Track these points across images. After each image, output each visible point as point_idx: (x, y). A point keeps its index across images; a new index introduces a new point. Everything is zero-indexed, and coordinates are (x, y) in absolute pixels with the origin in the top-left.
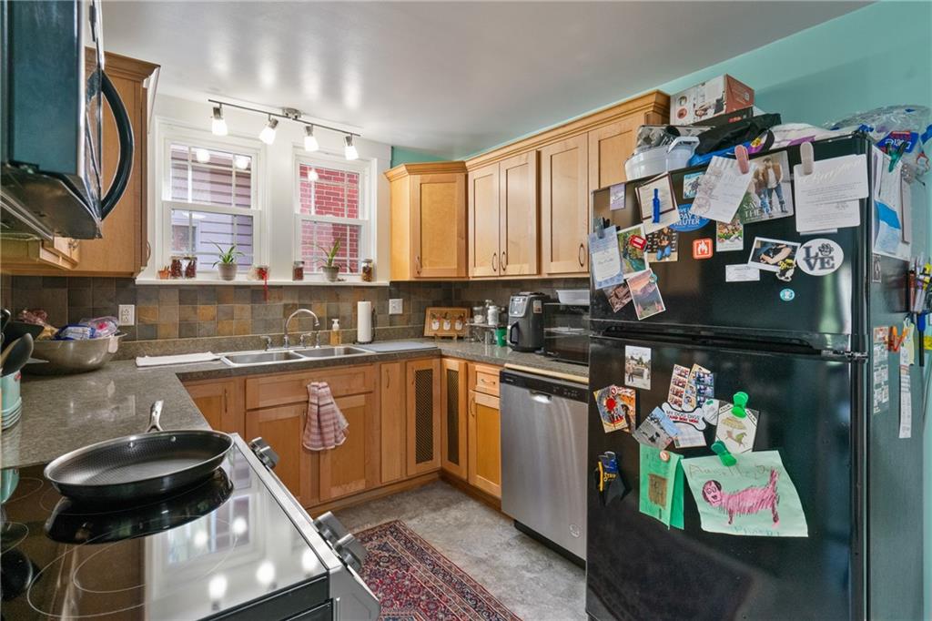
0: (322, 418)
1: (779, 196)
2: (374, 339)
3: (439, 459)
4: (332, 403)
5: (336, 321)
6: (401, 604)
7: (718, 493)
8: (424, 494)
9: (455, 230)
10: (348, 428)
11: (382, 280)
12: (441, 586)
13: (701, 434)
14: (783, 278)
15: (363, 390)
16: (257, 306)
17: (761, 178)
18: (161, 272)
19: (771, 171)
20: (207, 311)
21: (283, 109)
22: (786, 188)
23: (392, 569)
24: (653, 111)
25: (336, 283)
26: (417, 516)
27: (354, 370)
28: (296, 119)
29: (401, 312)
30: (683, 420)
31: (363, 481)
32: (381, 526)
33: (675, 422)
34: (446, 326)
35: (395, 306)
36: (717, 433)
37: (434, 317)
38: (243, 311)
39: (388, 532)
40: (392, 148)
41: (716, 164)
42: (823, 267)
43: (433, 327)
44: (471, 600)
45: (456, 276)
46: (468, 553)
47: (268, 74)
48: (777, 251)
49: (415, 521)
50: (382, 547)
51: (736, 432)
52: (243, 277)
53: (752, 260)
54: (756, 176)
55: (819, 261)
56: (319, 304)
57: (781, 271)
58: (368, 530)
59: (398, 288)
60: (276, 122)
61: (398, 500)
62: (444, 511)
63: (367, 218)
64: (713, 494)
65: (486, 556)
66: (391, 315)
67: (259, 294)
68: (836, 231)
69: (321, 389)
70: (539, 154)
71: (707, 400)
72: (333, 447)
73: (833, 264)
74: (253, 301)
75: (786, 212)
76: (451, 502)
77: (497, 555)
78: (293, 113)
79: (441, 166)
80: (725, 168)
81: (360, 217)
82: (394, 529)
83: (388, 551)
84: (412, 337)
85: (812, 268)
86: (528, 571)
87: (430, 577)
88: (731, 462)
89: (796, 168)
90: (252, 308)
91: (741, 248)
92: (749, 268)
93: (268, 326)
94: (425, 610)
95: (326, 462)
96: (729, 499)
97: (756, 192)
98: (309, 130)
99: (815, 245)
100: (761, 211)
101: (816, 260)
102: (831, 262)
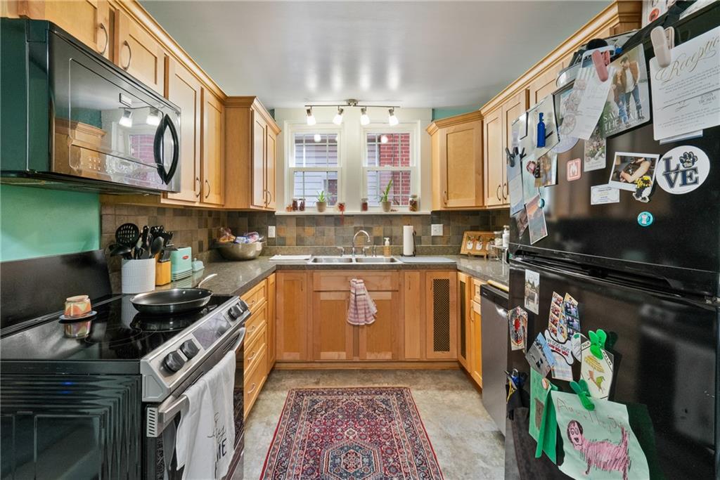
0: (358, 303)
1: (637, 100)
2: (415, 253)
3: (454, 352)
4: (364, 294)
5: (387, 239)
6: (370, 441)
7: (579, 436)
8: (440, 376)
9: (473, 167)
10: (376, 313)
11: (425, 210)
12: (404, 442)
13: (570, 369)
14: (640, 199)
15: (390, 288)
16: (338, 228)
17: (619, 82)
18: (288, 208)
19: (628, 72)
20: (310, 231)
21: (347, 101)
22: (643, 88)
23: (381, 417)
24: (620, 22)
25: (390, 213)
26: (424, 389)
27: (383, 274)
28: (355, 105)
29: (441, 234)
30: (557, 351)
31: (390, 353)
32: (393, 388)
33: (553, 351)
34: (479, 247)
35: (437, 230)
36: (582, 371)
37: (469, 238)
38: (330, 231)
39: (395, 393)
40: (433, 110)
41: (581, 76)
42: (684, 183)
43: (468, 247)
44: (419, 460)
45: (474, 205)
46: (444, 429)
47: (337, 81)
48: (636, 166)
49: (419, 393)
50: (385, 402)
51: (597, 375)
52: (331, 210)
53: (612, 180)
54: (615, 82)
55: (680, 175)
56: (377, 228)
57: (638, 189)
58: (384, 388)
59: (437, 216)
60: (342, 110)
61: (418, 374)
62: (446, 392)
63: (415, 165)
64: (575, 436)
65: (455, 436)
66: (433, 236)
67: (338, 220)
68: (701, 133)
69: (358, 284)
70: (528, 92)
71: (575, 334)
72: (363, 324)
73: (697, 179)
74: (336, 225)
75: (643, 118)
76: (457, 388)
77: (466, 438)
78: (352, 102)
79: (461, 118)
80: (588, 79)
81: (411, 165)
82: (400, 393)
83: (387, 405)
84: (451, 254)
85: (672, 184)
86: (484, 461)
87: (401, 432)
88: (591, 407)
89: (652, 61)
90: (335, 229)
91: (604, 166)
92: (610, 189)
93: (345, 241)
94: (383, 452)
95: (363, 334)
96: (589, 446)
97: (615, 100)
98: (363, 111)
99: (676, 154)
100: (619, 121)
101: (677, 173)
102: (694, 176)
